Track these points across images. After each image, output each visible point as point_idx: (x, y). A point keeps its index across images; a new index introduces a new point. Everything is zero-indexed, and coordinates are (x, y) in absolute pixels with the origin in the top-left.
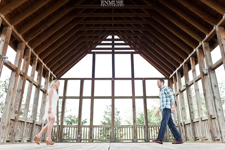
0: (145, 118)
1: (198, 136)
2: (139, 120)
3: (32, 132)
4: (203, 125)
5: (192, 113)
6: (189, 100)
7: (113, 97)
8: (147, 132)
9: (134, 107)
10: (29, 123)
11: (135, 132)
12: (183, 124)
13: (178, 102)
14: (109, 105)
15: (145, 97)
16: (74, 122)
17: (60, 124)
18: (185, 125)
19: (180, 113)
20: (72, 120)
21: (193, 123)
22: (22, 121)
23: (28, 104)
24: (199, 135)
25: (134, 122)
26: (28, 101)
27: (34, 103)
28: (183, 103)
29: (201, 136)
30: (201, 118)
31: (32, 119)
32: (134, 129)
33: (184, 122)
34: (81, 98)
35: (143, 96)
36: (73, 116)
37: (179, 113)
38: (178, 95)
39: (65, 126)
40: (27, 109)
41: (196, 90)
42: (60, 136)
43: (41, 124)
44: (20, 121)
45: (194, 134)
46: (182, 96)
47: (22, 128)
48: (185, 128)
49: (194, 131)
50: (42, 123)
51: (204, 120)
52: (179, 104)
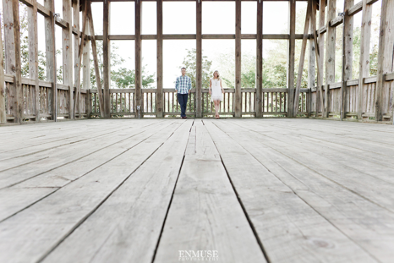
0: (257, 75)
1: (351, 111)
2: (246, 78)
3: (52, 102)
4: (365, 92)
5: (347, 68)
6: (346, 44)
7: (199, 37)
8: (259, 101)
9: (238, 54)
10: (43, 87)
11: (238, 100)
12: (326, 89)
13: (322, 46)
14: (191, 50)
15: (260, 37)
16: (131, 81)
17: (103, 87)
18: (329, 90)
19: (324, 68)
20: (128, 78)
21: (346, 87)
22: (29, 86)
23: (34, 51)
24: (352, 108)
25: (238, 82)
26: (34, 46)
27: (46, 50)
28: (332, 49)
29: (356, 111)
30: (364, 79)
31: (49, 81)
32: (237, 96)
33: (329, 86)
34: (138, 37)
35: (256, 33)
36: (127, 70)
37: (322, 68)
38: (325, 33)
39: (112, 90)
40: (34, 61)
41: (363, 25)
42: (105, 107)
43: (67, 89)
44: (26, 85)
45: (344, 106)
46: (333, 35)
47: (31, 96)
48: (328, 96)
49: (346, 102)
50: (69, 87)
51: (368, 83)
52: (325, 50)
